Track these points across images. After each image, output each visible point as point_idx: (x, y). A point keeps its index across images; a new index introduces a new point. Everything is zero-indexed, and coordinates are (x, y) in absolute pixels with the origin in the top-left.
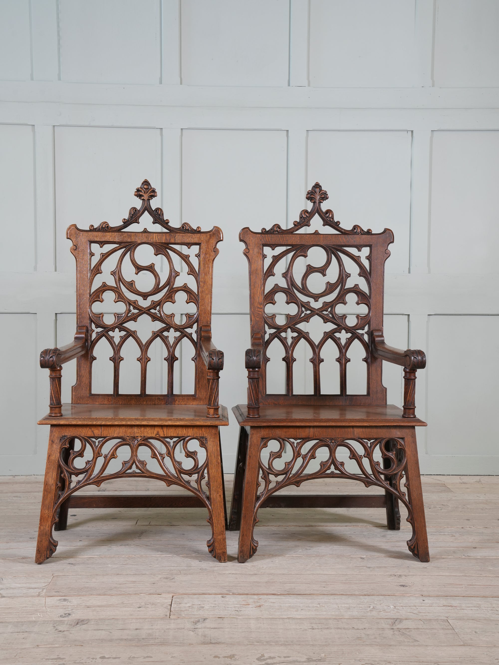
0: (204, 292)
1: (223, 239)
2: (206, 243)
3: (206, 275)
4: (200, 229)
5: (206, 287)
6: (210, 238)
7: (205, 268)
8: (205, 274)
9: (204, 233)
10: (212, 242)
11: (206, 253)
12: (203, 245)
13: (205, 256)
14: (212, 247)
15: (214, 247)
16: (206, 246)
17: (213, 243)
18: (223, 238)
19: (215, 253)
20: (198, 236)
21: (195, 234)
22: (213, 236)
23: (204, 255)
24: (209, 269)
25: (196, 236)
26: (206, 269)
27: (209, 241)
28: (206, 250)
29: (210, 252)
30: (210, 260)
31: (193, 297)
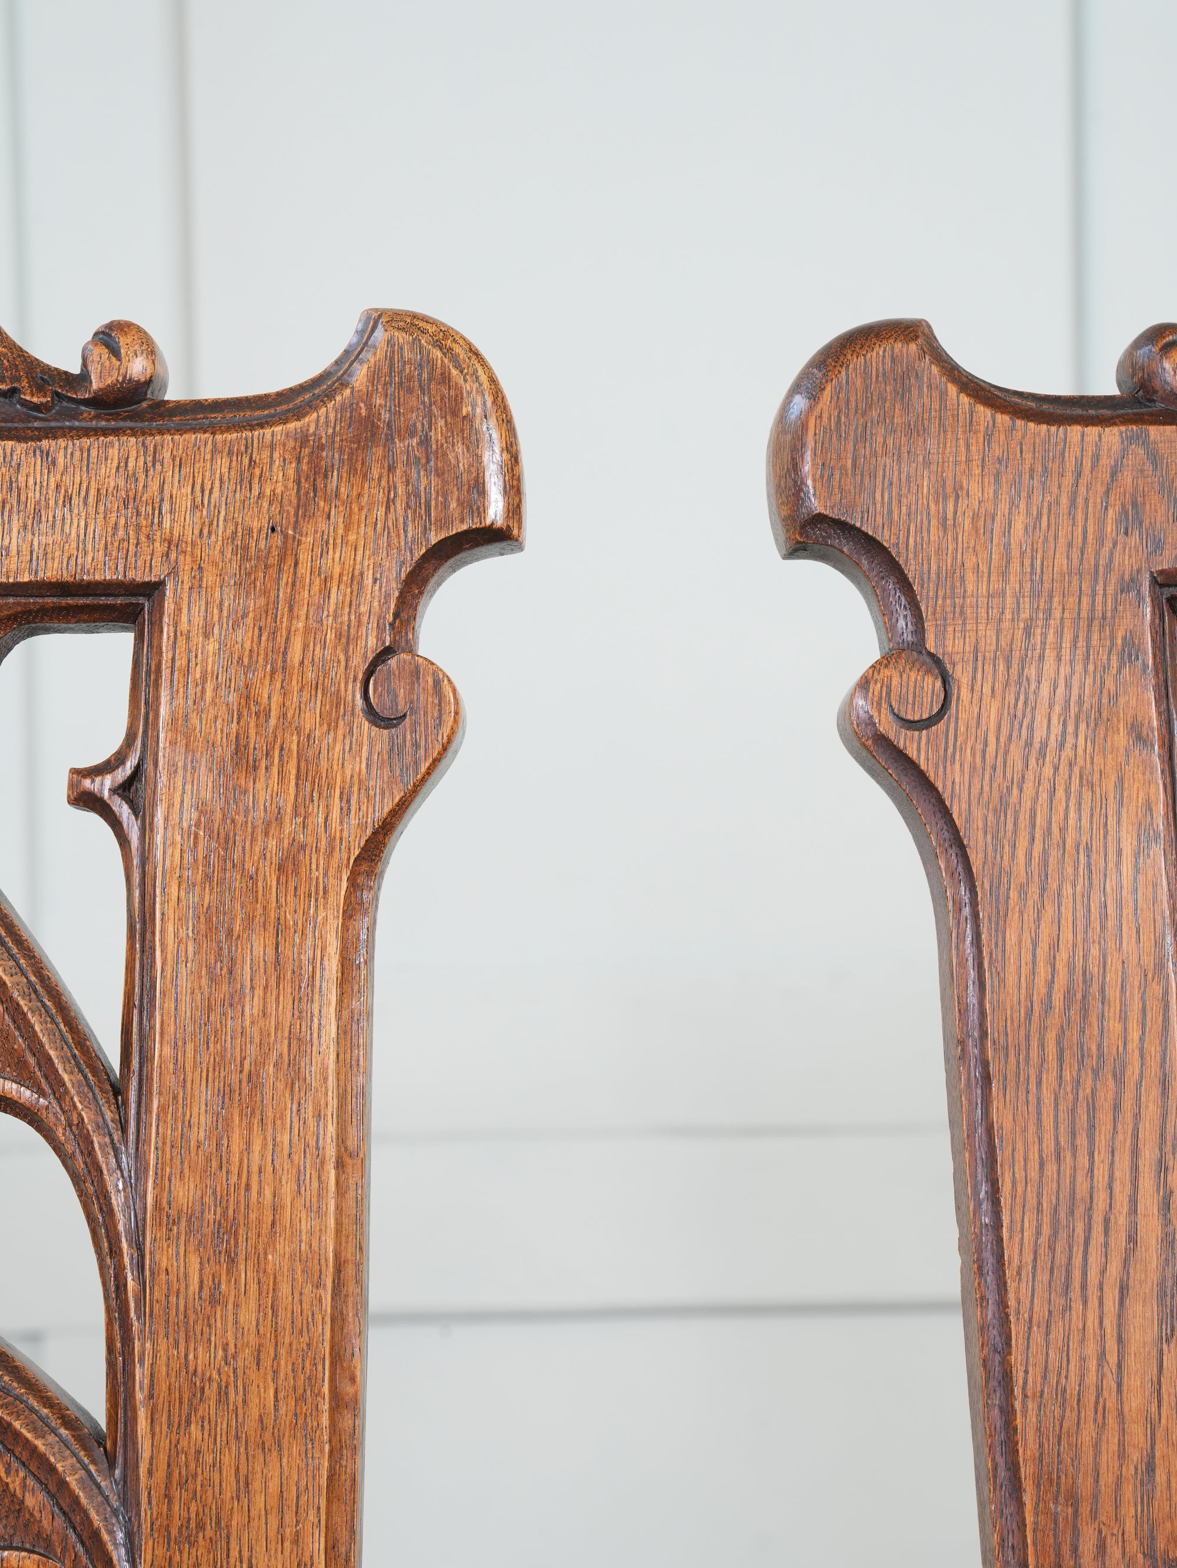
0: (210, 1406)
1: (515, 510)
2: (245, 583)
3: (253, 1111)
4: (137, 367)
5: (248, 1316)
6: (304, 509)
7: (235, 1000)
8: (227, 1093)
9: (213, 429)
10: (333, 561)
11: (240, 748)
12: (192, 617)
13: (233, 794)
14: (346, 639)
15: (371, 642)
16: (244, 637)
17: (356, 580)
18: (514, 489)
19: (395, 750)
20: (108, 474)
21: (60, 448)
22: (356, 468)
23: (206, 779)
24: (300, 1015)
25: (72, 480)
26: (252, 1007)
27: (288, 552)
28: (247, 697)
29: (310, 720)
30: (314, 866)
31: (34, 1500)
